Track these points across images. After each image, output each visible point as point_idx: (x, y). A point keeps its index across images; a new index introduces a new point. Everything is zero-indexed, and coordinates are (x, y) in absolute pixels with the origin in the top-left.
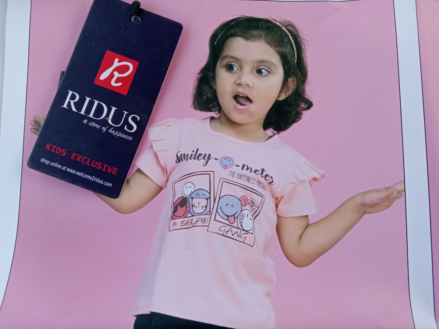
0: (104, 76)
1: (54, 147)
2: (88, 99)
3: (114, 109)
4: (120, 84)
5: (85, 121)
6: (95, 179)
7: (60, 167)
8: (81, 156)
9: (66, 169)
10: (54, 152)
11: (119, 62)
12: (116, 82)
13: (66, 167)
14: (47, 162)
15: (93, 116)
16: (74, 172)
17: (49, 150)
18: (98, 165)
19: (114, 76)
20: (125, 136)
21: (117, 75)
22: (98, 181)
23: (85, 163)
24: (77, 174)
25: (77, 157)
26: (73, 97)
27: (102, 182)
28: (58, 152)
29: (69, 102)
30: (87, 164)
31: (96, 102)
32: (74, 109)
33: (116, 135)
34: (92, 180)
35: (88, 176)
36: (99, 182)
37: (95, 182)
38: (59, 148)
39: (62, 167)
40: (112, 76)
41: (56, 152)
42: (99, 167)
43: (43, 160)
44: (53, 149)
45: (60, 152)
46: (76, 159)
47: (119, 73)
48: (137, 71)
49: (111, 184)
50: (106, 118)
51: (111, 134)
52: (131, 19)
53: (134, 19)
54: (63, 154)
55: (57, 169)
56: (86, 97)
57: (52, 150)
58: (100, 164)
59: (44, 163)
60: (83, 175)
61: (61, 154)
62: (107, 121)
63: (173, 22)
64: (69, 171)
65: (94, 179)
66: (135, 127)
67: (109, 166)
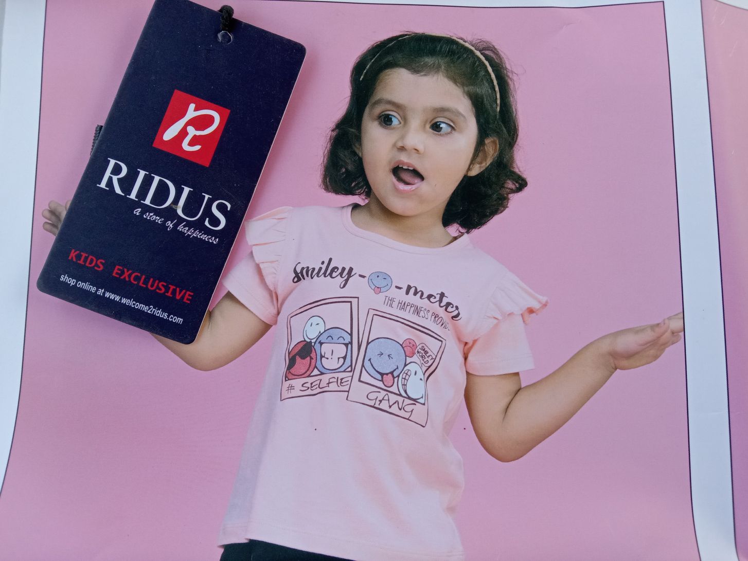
0: (170, 134)
1: (84, 255)
2: (142, 173)
3: (187, 190)
4: (197, 148)
5: (138, 212)
6: (154, 311)
7: (93, 289)
8: (130, 272)
9: (104, 293)
10: (83, 263)
11: (196, 109)
12: (191, 144)
13: (103, 291)
14: (72, 282)
15: (151, 203)
16: (117, 298)
17: (74, 260)
18: (158, 287)
19: (187, 134)
20: (206, 236)
21: (192, 131)
22: (159, 313)
23: (136, 283)
24: (122, 302)
25: (123, 272)
26: (117, 170)
27: (165, 316)
28: (90, 263)
29: (110, 179)
30: (141, 284)
31: (157, 179)
32: (118, 190)
33: (191, 235)
34: (149, 312)
35: (141, 305)
36: (161, 316)
37: (153, 316)
38: (92, 257)
39: (97, 290)
40: (183, 133)
41: (87, 264)
42: (161, 290)
43: (64, 278)
44: (82, 259)
45: (93, 264)
46: (122, 276)
47: (197, 129)
48: (226, 125)
49: (180, 319)
50: (174, 206)
51: (182, 233)
52: (217, 37)
53: (223, 36)
54: (99, 267)
55: (88, 293)
56: (138, 170)
57: (80, 260)
58: (163, 285)
59: (66, 284)
60: (134, 304)
61: (96, 268)
62: (176, 211)
63: (289, 41)
64: (110, 296)
65: (152, 310)
66: (223, 221)
67: (178, 289)
